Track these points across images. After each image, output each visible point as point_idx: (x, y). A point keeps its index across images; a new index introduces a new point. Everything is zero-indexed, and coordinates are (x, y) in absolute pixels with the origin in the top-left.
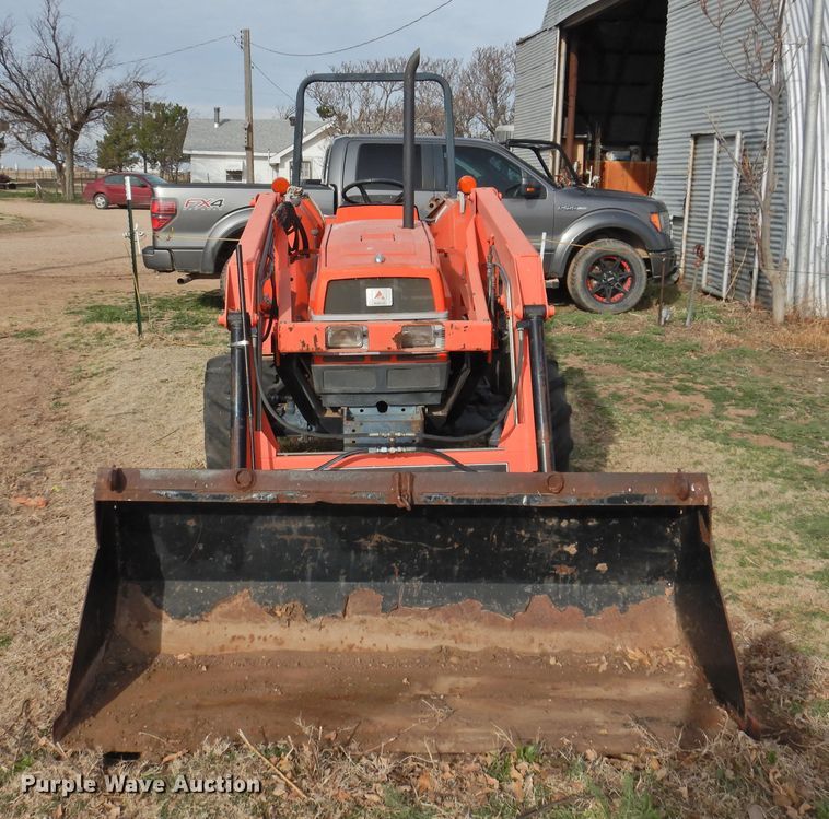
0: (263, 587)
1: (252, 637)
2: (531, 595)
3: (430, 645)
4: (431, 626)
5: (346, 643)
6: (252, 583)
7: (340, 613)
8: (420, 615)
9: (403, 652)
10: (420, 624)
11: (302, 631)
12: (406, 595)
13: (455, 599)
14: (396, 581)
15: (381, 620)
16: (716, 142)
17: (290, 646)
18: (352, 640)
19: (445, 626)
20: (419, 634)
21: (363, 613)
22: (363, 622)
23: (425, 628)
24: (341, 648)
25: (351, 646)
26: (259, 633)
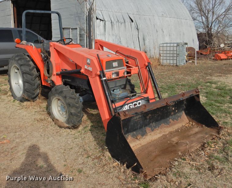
0: (132, 134)
1: (136, 145)
2: (169, 120)
3: (161, 135)
4: (160, 131)
5: (150, 140)
6: (130, 133)
7: (146, 134)
8: (158, 130)
9: (159, 138)
10: (158, 131)
11: (143, 140)
12: (154, 127)
13: (160, 125)
14: (151, 124)
15: (152, 133)
16: (71, 29)
17: (143, 144)
18: (151, 139)
19: (161, 130)
20: (159, 133)
21: (150, 133)
22: (150, 134)
23: (159, 132)
24: (150, 141)
25: (151, 140)
26: (136, 144)
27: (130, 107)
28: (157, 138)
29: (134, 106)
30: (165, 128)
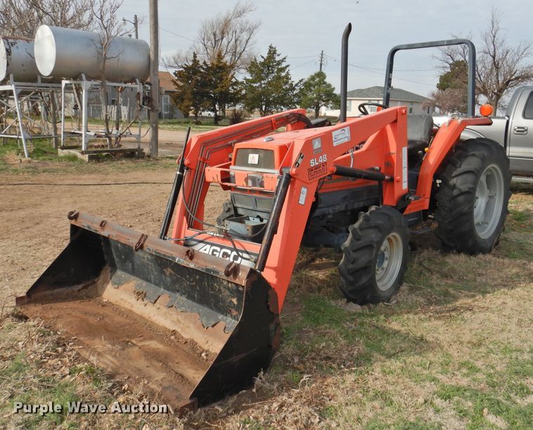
0: (140, 281)
4: (178, 320)
5: (149, 315)
8: (177, 314)
10: (175, 317)
11: (140, 305)
12: (178, 303)
13: (192, 312)
15: (164, 310)
18: (151, 315)
19: (183, 322)
20: (172, 321)
21: (161, 304)
22: (159, 308)
23: (175, 320)
24: (147, 317)
25: (150, 317)
26: (129, 300)
27: (215, 253)
28: (161, 324)
29: (223, 256)
30: (191, 325)
